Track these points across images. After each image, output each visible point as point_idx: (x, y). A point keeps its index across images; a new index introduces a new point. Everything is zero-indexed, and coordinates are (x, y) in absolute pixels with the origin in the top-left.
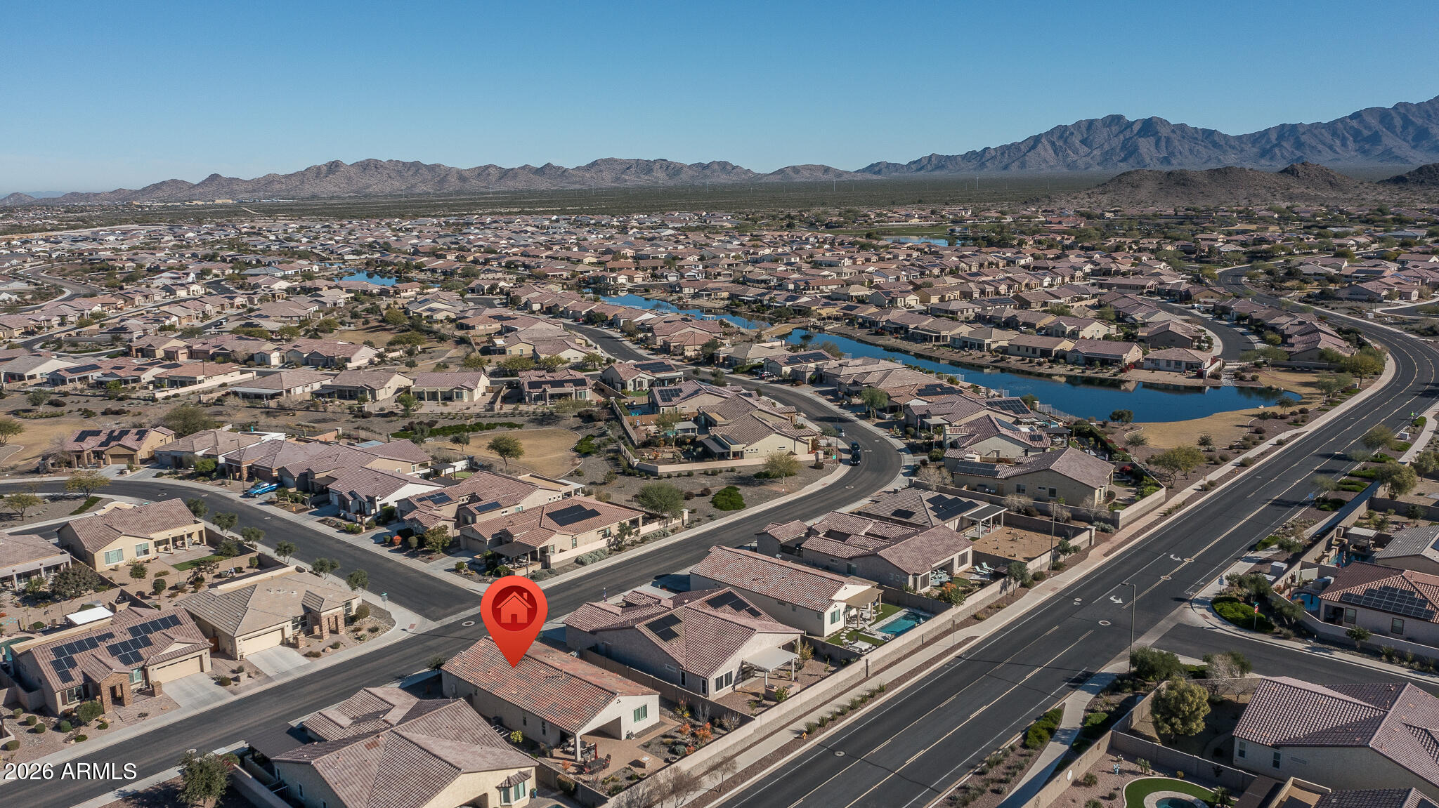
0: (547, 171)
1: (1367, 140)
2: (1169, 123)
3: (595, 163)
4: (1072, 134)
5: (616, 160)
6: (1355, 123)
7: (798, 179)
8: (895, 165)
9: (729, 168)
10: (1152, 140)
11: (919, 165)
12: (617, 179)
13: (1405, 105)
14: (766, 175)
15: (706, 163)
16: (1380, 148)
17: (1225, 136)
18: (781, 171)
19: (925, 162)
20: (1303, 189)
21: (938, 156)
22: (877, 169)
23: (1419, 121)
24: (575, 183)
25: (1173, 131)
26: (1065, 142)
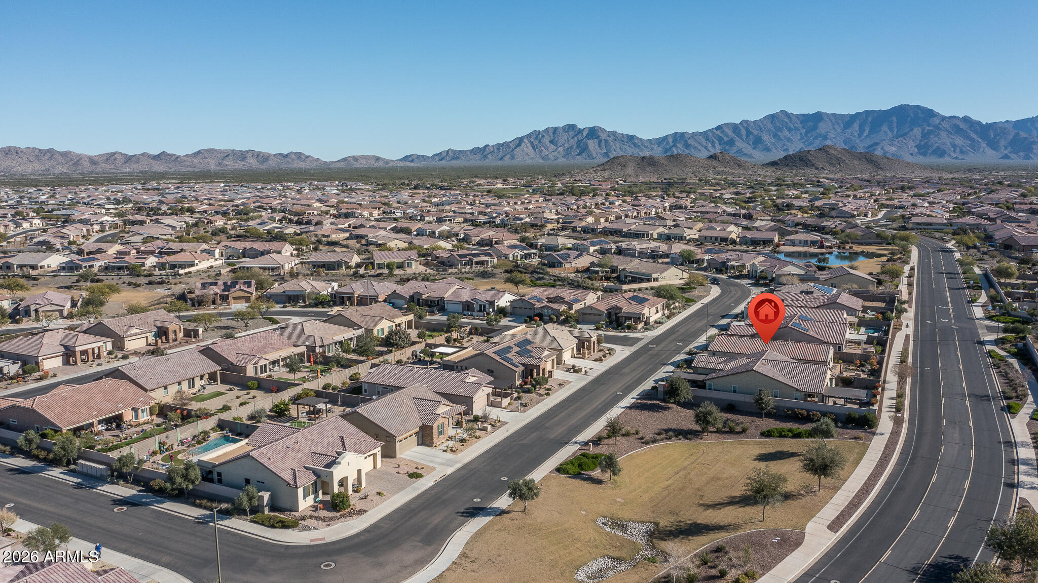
0: (163, 158)
1: (726, 143)
2: (605, 131)
3: (199, 152)
4: (543, 136)
5: (216, 150)
6: (718, 133)
7: (357, 165)
8: (423, 156)
9: (303, 157)
10: (596, 141)
11: (440, 156)
12: (220, 164)
13: (747, 121)
14: (333, 162)
15: (285, 153)
16: (735, 148)
17: (641, 140)
18: (345, 159)
19: (444, 154)
20: (723, 169)
21: (453, 151)
22: (410, 159)
23: (756, 132)
24: (187, 166)
25: (609, 136)
26: (540, 142)
